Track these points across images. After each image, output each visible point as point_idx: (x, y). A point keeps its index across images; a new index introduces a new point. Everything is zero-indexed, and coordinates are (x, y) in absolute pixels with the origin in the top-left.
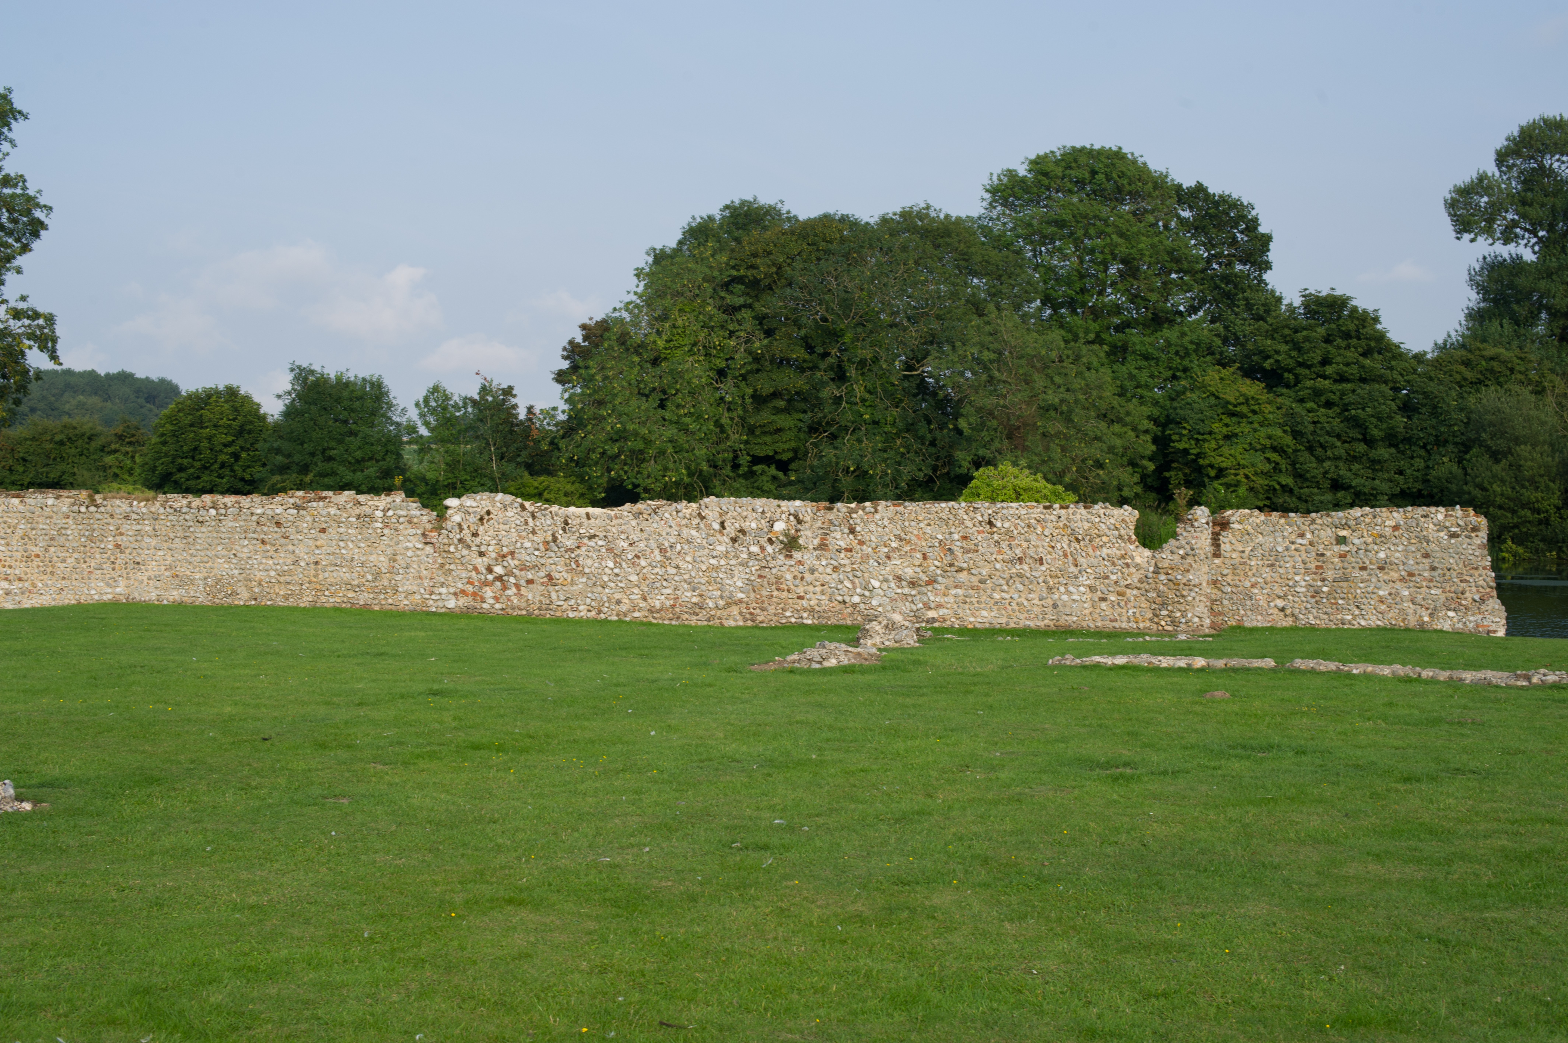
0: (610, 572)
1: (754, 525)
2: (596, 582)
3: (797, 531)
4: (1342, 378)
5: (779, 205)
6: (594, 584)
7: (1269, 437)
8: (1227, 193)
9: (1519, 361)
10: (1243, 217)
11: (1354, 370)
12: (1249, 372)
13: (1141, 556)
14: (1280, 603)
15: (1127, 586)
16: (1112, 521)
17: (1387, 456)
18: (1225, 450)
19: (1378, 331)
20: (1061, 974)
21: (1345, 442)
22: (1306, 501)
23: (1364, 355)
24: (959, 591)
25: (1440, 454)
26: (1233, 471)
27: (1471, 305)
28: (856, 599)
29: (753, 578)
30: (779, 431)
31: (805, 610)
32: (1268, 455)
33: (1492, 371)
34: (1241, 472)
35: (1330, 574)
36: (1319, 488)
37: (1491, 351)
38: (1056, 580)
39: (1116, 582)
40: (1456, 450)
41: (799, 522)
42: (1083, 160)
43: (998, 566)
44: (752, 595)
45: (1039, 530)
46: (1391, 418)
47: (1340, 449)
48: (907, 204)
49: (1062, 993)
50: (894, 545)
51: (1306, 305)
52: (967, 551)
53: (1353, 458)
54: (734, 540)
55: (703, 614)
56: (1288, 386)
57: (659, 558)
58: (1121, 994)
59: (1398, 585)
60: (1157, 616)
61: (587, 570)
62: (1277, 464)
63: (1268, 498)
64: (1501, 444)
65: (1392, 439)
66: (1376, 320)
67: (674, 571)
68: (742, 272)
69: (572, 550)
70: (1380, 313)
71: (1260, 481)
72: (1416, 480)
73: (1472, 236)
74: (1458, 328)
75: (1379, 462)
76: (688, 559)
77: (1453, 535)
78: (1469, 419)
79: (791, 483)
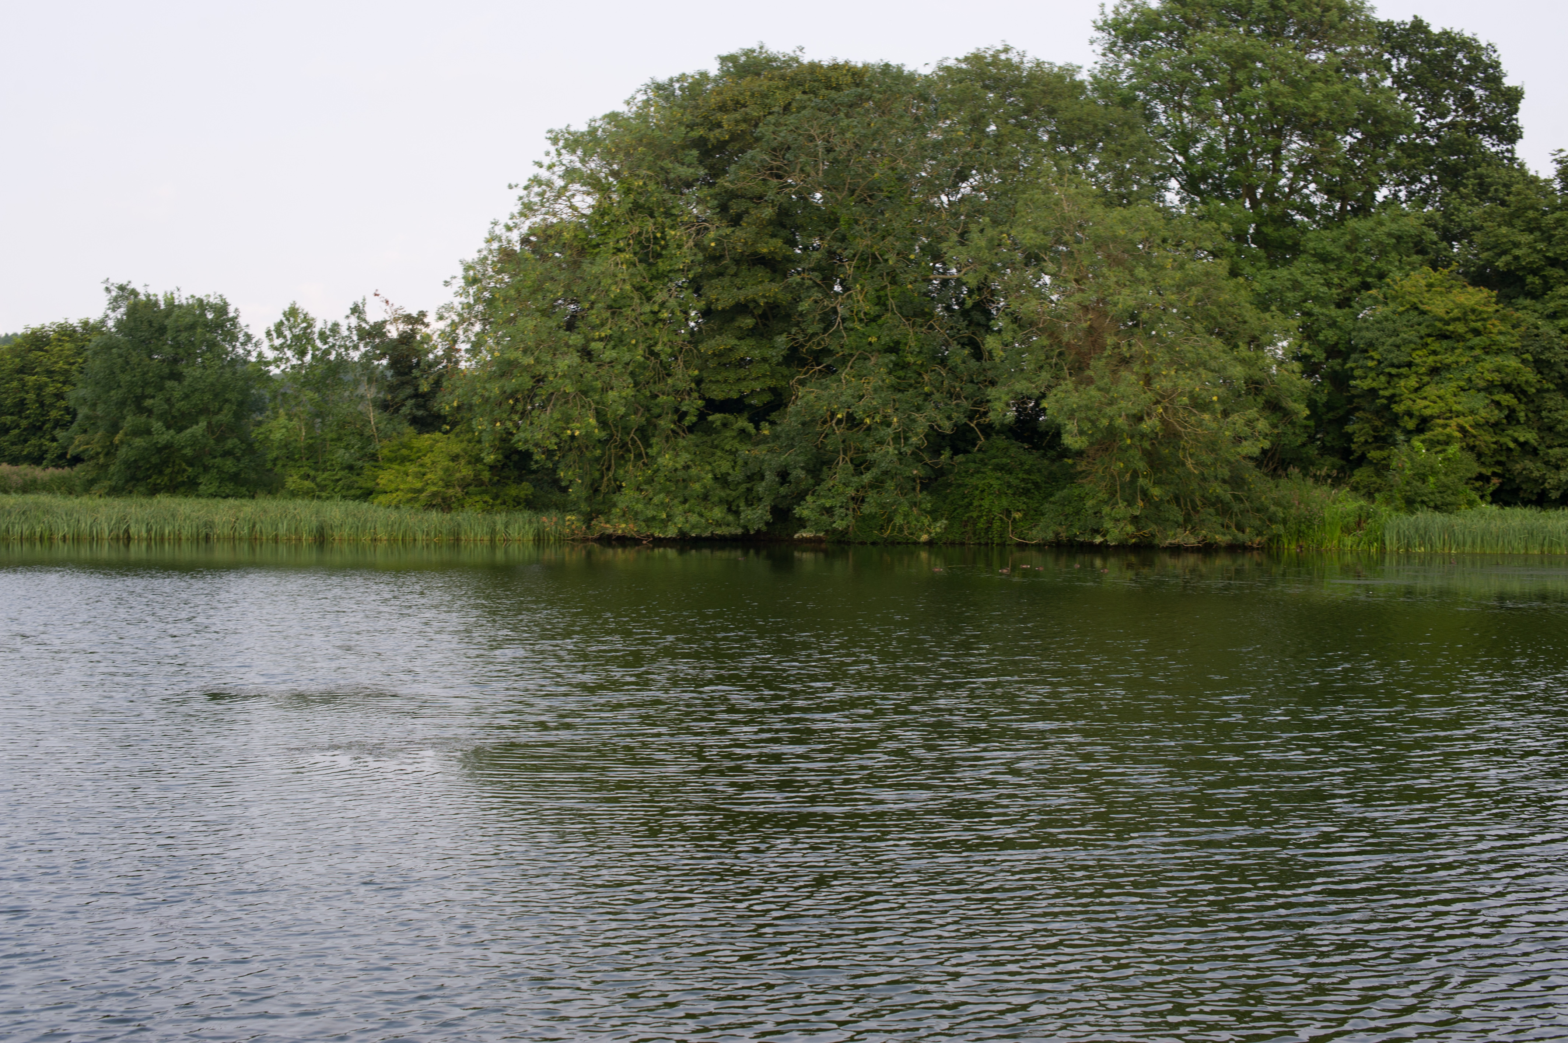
7: (1499, 370)
8: (1456, 30)
12: (1475, 276)
18: (1431, 390)
34: (1453, 423)
62: (1512, 411)
79: (765, 440)
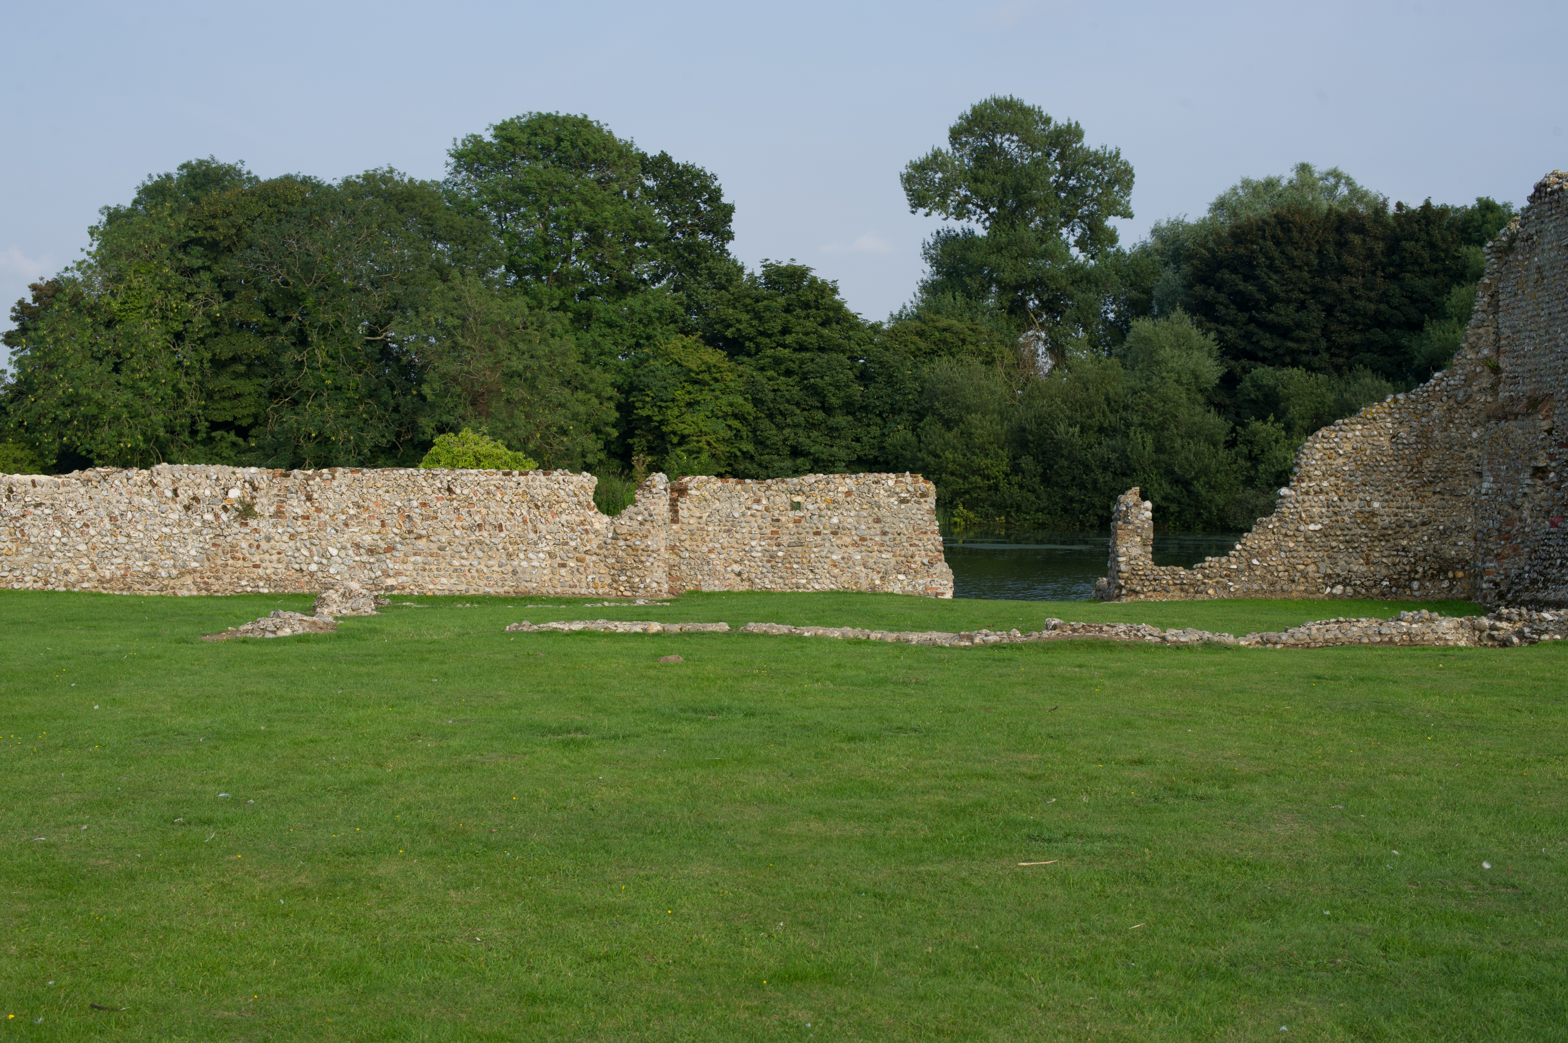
0: (57, 541)
1: (208, 492)
2: (43, 552)
3: (253, 498)
4: (801, 348)
5: (239, 166)
6: (41, 554)
7: (731, 405)
8: (690, 163)
9: (970, 333)
10: (706, 188)
11: (813, 339)
12: (712, 341)
13: (601, 522)
14: (737, 568)
15: (586, 552)
16: (571, 487)
17: (844, 423)
18: (688, 417)
19: (836, 302)
20: (505, 940)
21: (804, 410)
22: (767, 468)
23: (823, 324)
24: (419, 559)
25: (895, 421)
26: (695, 438)
27: (925, 278)
28: (314, 567)
29: (207, 546)
30: (238, 396)
31: (261, 578)
32: (729, 423)
33: (945, 342)
34: (704, 439)
35: (785, 539)
36: (779, 455)
37: (944, 322)
38: (516, 547)
39: (575, 549)
40: (910, 418)
41: (255, 489)
42: (549, 127)
43: (457, 533)
44: (207, 564)
45: (499, 497)
46: (849, 387)
47: (800, 417)
48: (371, 167)
49: (505, 959)
50: (352, 512)
51: (767, 275)
52: (425, 518)
53: (812, 426)
54: (187, 508)
55: (155, 584)
56: (749, 355)
57: (109, 526)
58: (564, 958)
59: (851, 549)
60: (616, 582)
61: (33, 540)
62: (738, 431)
63: (729, 465)
64: (952, 412)
65: (849, 407)
66: (835, 291)
67: (125, 540)
68: (200, 234)
69: (17, 519)
70: (838, 284)
71: (722, 448)
72: (872, 447)
73: (927, 210)
74: (913, 299)
75: (837, 429)
76: (140, 527)
77: (903, 501)
78: (923, 388)
79: (251, 450)
